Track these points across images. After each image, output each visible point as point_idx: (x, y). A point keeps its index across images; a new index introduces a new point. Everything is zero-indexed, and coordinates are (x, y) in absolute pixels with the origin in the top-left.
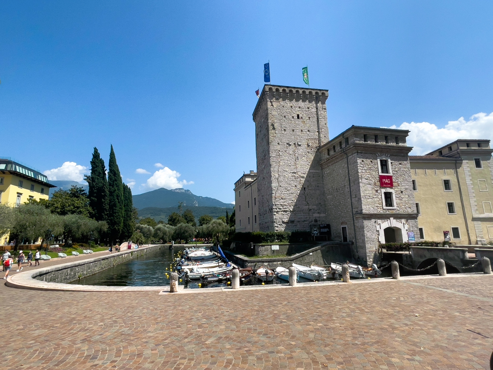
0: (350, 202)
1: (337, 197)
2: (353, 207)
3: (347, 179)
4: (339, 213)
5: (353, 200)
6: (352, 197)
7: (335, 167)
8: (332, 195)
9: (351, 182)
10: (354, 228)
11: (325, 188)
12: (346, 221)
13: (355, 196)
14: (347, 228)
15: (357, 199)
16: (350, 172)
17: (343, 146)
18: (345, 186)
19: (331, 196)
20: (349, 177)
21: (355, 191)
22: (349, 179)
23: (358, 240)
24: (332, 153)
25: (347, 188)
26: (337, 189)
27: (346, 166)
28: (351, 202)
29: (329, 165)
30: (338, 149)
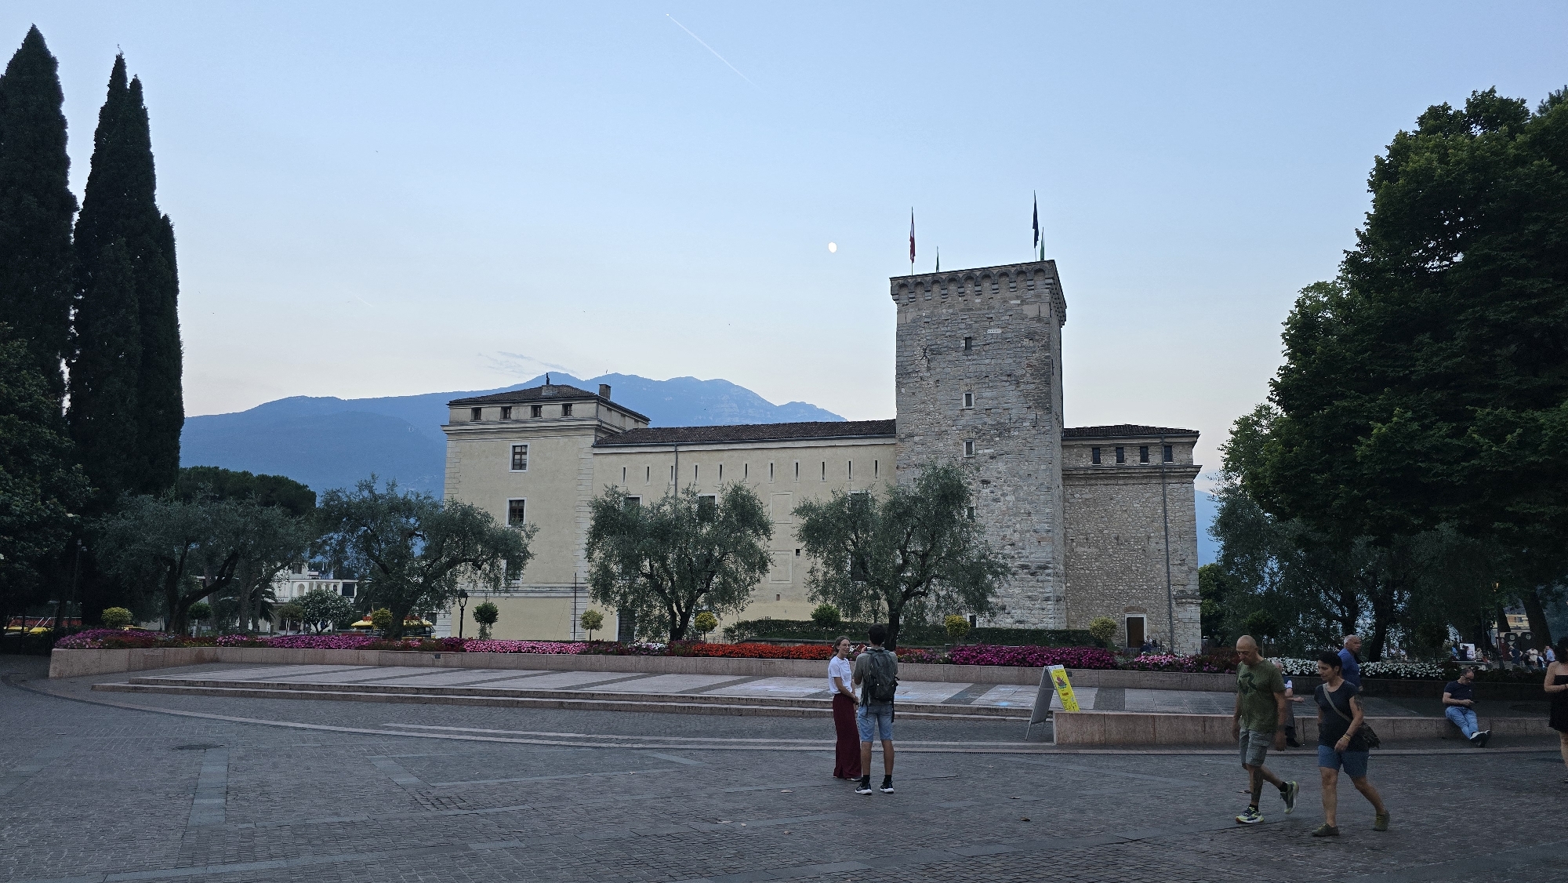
0: (1165, 570)
1: (1117, 556)
2: (1172, 583)
3: (1159, 524)
4: (1121, 587)
5: (1174, 570)
6: (1171, 562)
7: (1117, 494)
8: (1096, 547)
9: (1171, 532)
10: (1171, 622)
11: (1072, 529)
12: (1144, 607)
13: (1179, 562)
14: (1145, 619)
15: (1185, 568)
16: (1169, 513)
17: (1155, 459)
18: (1149, 537)
19: (1094, 550)
20: (1166, 522)
21: (1180, 553)
22: (1166, 527)
23: (1179, 644)
24: (1109, 460)
25: (1157, 543)
26: (1117, 538)
27: (1159, 499)
28: (1168, 573)
29: (1093, 482)
30: (1132, 459)
